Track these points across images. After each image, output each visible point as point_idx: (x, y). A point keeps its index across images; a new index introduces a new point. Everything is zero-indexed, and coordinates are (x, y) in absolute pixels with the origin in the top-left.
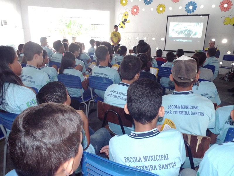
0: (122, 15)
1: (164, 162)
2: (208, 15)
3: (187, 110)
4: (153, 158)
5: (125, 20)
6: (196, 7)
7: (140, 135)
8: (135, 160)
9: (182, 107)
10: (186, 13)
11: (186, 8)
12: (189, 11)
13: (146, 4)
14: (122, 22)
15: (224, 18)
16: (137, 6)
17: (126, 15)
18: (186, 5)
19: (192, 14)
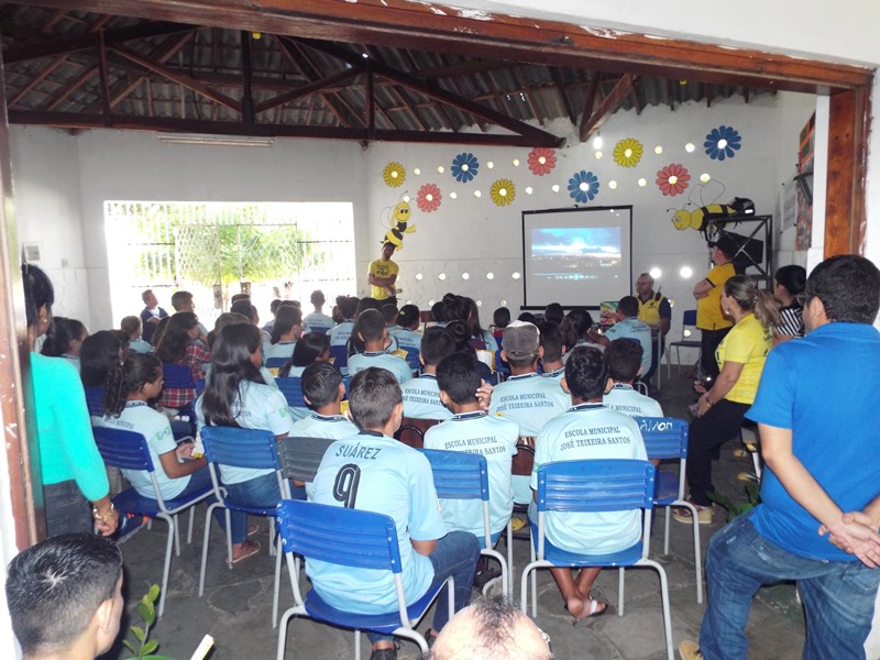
0: (392, 213)
1: (491, 445)
2: (630, 207)
3: (529, 401)
4: (479, 441)
5: (402, 226)
6: (598, 185)
7: (463, 417)
8: (458, 443)
9: (522, 397)
10: (571, 203)
11: (570, 188)
12: (580, 196)
13: (459, 180)
14: (394, 230)
15: (672, 213)
16: (434, 185)
17: (402, 212)
18: (571, 181)
19: (590, 203)
